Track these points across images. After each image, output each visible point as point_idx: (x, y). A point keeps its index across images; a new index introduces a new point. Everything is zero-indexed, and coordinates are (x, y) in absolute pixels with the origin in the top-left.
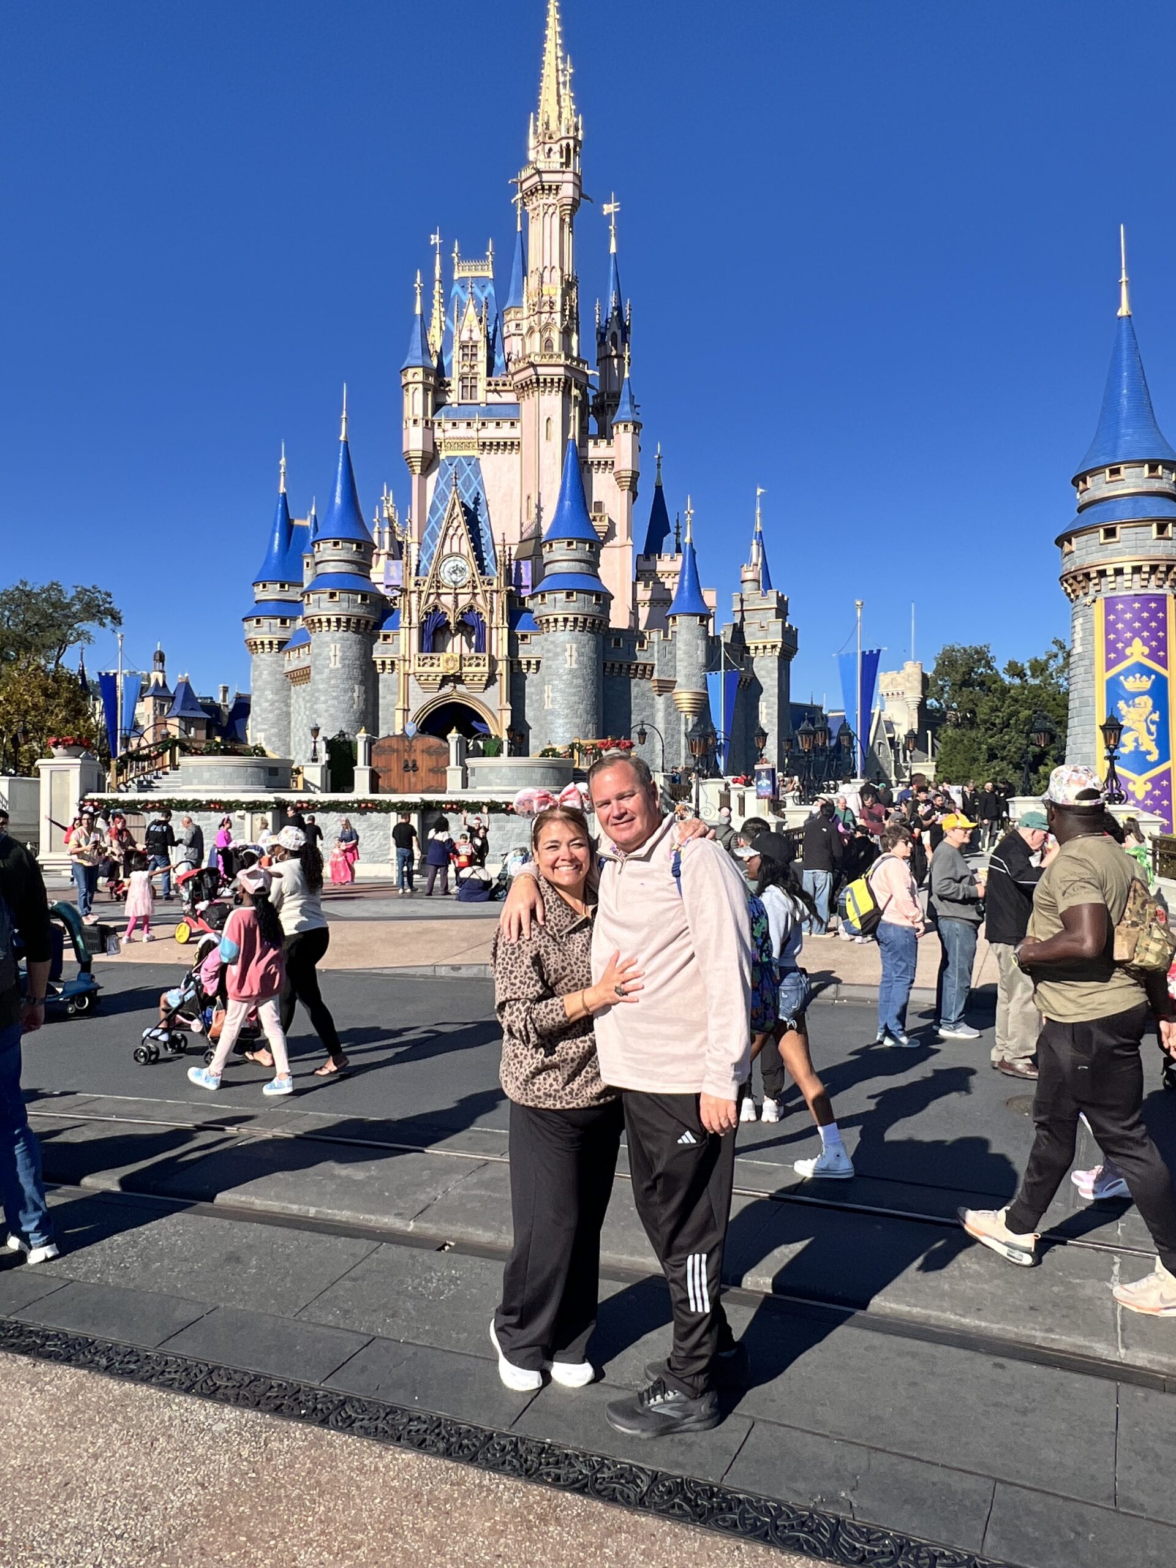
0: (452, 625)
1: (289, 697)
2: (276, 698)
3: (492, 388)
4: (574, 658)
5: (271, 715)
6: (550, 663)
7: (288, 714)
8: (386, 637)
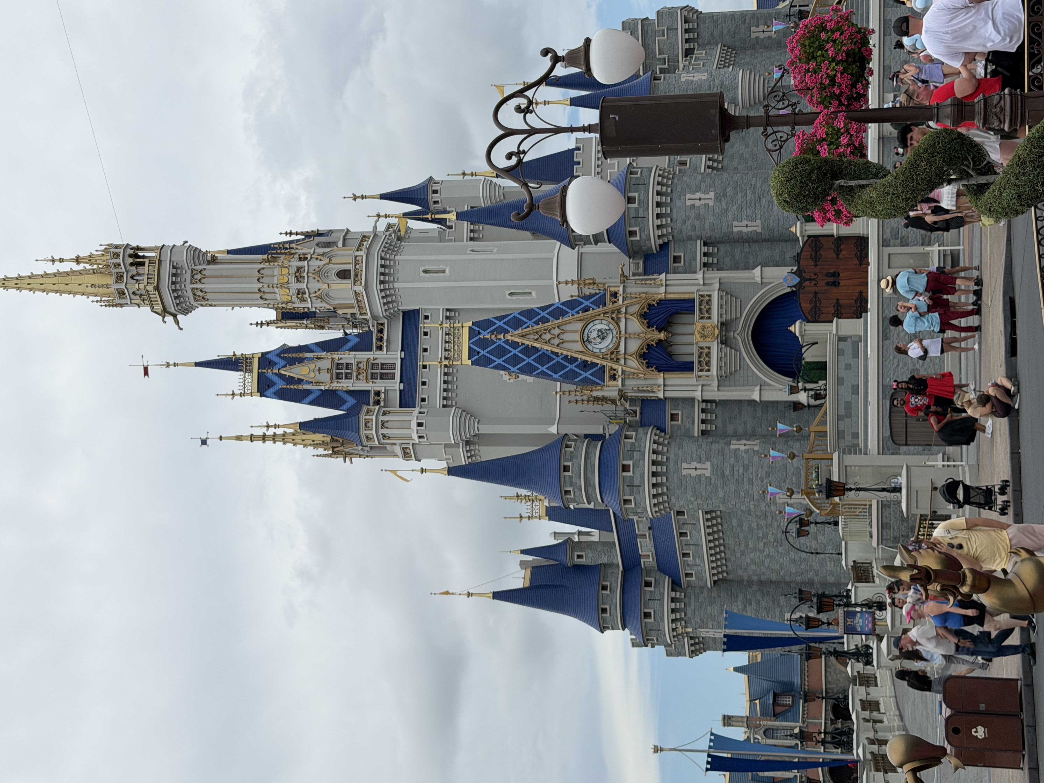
0: (662, 336)
1: (740, 582)
2: (741, 596)
3: (385, 344)
4: (703, 196)
5: (763, 603)
6: (707, 225)
7: (761, 583)
8: (674, 417)
